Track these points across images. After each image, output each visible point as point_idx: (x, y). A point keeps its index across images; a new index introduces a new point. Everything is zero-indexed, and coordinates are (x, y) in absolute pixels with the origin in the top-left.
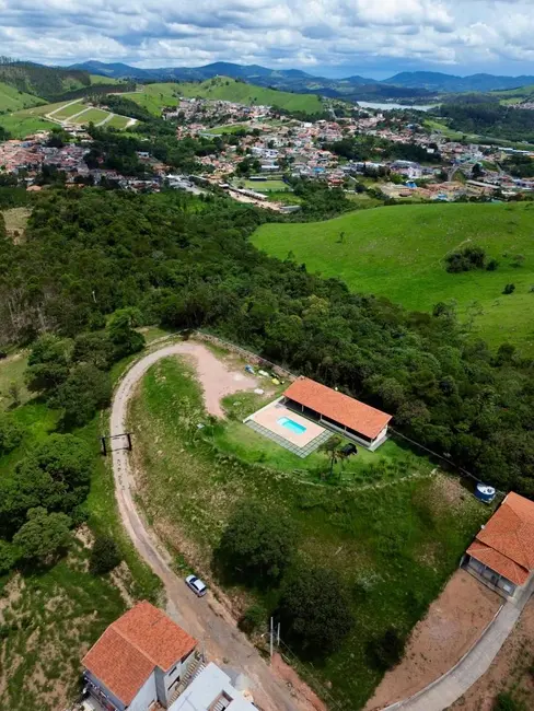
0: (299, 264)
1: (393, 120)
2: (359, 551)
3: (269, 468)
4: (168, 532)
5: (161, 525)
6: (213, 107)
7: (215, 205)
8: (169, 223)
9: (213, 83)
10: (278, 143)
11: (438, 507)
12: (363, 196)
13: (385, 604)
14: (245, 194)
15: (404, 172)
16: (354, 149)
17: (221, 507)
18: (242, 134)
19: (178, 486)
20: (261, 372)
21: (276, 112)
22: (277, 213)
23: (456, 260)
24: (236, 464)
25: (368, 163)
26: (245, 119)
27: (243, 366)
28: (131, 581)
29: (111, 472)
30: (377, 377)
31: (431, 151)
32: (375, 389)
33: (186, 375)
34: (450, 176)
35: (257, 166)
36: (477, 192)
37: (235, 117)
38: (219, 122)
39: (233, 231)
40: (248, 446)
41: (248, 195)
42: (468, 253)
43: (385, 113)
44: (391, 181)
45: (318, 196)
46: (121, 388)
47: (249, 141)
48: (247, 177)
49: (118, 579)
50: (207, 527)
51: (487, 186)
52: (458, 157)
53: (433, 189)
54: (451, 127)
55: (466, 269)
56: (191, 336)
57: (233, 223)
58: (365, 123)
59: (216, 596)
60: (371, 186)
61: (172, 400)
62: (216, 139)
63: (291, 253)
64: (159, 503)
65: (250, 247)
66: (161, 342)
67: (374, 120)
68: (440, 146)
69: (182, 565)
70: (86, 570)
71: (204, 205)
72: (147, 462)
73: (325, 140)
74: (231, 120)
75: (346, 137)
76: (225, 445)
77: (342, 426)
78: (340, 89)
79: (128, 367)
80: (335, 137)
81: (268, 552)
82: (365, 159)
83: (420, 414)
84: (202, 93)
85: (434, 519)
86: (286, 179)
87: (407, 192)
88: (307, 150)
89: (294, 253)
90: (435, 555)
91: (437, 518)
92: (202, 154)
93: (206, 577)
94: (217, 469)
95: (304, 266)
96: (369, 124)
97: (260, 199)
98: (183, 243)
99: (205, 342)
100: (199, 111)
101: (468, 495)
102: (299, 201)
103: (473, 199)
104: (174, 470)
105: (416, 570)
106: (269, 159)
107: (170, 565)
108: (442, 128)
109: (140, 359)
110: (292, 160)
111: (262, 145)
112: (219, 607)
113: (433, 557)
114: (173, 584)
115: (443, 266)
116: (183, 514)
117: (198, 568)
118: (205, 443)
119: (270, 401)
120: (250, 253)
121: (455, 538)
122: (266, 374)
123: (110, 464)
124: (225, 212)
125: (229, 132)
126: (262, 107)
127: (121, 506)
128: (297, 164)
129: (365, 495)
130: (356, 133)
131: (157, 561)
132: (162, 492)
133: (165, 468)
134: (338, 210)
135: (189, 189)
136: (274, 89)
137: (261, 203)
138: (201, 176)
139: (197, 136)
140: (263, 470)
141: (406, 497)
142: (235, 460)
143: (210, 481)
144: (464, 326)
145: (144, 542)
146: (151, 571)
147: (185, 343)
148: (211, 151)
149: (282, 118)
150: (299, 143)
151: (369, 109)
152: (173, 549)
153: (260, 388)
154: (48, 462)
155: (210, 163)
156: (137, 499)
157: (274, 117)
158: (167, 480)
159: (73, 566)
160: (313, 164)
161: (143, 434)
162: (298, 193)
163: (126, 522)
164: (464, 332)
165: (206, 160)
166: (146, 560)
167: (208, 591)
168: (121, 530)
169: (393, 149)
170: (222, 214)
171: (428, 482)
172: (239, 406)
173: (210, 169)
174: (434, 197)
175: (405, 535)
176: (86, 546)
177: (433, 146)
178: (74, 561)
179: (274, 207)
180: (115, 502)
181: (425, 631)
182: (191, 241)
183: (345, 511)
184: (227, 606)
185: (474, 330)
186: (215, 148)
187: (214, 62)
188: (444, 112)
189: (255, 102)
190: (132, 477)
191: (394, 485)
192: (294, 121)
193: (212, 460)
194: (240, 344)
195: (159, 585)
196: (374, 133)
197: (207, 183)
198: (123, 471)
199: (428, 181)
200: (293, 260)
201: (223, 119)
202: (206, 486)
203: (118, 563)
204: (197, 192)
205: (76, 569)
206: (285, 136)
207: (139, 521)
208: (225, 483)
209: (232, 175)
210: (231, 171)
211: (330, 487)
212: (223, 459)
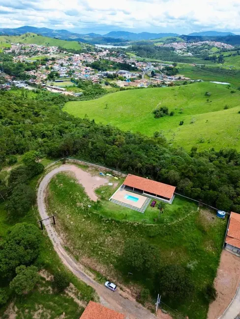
0: (91, 120)
1: (113, 52)
2: (180, 252)
3: (130, 220)
4: (88, 263)
5: (84, 260)
6: (28, 47)
7: (42, 95)
8: (27, 105)
9: (27, 36)
10: (65, 64)
11: (205, 225)
12: (109, 87)
13: (199, 274)
14: (55, 88)
15: (124, 75)
16: (101, 66)
17: (111, 244)
18: (47, 60)
19: (87, 238)
20: (108, 174)
21: (61, 50)
22: (72, 96)
23: (157, 112)
24: (113, 222)
25: (108, 72)
26: (46, 53)
27: (97, 173)
28: (78, 293)
29: (48, 237)
30: (163, 170)
31: (133, 66)
32: (165, 176)
33: (72, 181)
34: (143, 77)
35: (57, 75)
36: (155, 83)
37: (41, 52)
38: (33, 54)
39: (54, 106)
40: (116, 212)
41: (56, 89)
42: (162, 109)
43: (109, 50)
44: (119, 79)
45: (89, 87)
46: (39, 193)
47: (51, 63)
48: (54, 80)
49: (71, 293)
50: (107, 255)
51: (158, 81)
52: (144, 68)
53: (137, 82)
54: (138, 55)
55: (162, 116)
56: (66, 161)
57: (53, 102)
58: (101, 54)
59: (121, 289)
60: (112, 82)
61: (70, 195)
62: (34, 63)
63: (86, 115)
64: (79, 248)
65: (65, 114)
66: (51, 166)
67: (105, 53)
68: (136, 64)
69: (101, 278)
70: (51, 292)
71: (36, 95)
72: (66, 229)
73: (87, 62)
74: (39, 53)
75: (96, 60)
76: (105, 213)
77: (155, 195)
78: (86, 39)
79: (39, 181)
80: (91, 61)
81: (149, 263)
82: (106, 70)
83: (188, 184)
84: (21, 41)
85: (205, 230)
86: (72, 80)
87: (127, 84)
88: (79, 67)
89: (88, 115)
90: (211, 246)
91: (206, 229)
92: (28, 70)
93: (114, 281)
94: (104, 226)
95: (93, 121)
96: (103, 55)
97: (62, 90)
98: (37, 114)
99: (75, 163)
100: (22, 49)
101: (214, 216)
102: (81, 90)
103: (155, 86)
104: (82, 230)
105: (206, 255)
106: (63, 72)
107: (94, 279)
108: (134, 56)
109: (44, 177)
110: (74, 71)
111: (58, 65)
112: (125, 294)
113: (211, 247)
114: (99, 289)
115: (153, 116)
116: (94, 251)
117: (109, 277)
118: (94, 214)
119: (117, 188)
120: (67, 116)
121: (217, 237)
122: (110, 175)
123: (46, 233)
124: (47, 98)
125: (40, 59)
126: (53, 47)
127: (59, 254)
128: (76, 73)
129: (176, 225)
130: (100, 59)
131: (87, 279)
132: (79, 243)
133: (77, 231)
134: (100, 94)
135: (26, 88)
136: (57, 39)
137: (63, 93)
138: (30, 81)
139: (23, 61)
140: (127, 222)
141: (192, 223)
142: (112, 220)
143: (102, 233)
144: (171, 141)
145: (77, 270)
146: (86, 284)
147: (64, 165)
148: (33, 69)
149: (65, 52)
150: (75, 64)
151: (102, 48)
152: (93, 270)
153: (110, 182)
154: (20, 241)
155: (34, 74)
156: (67, 249)
157: (60, 52)
158: (80, 236)
159: (43, 292)
160: (84, 74)
161: (59, 215)
162: (80, 87)
163: (65, 262)
164: (170, 143)
165: (32, 73)
166: (81, 279)
167: (117, 288)
168: (64, 266)
169: (118, 65)
170: (46, 98)
171: (198, 214)
172: (104, 193)
173: (35, 77)
174: (139, 86)
175: (197, 240)
176: (47, 279)
177: (133, 64)
178: (43, 289)
179: (71, 94)
180: (56, 252)
181: (219, 281)
182: (40, 113)
183: (170, 234)
184: (128, 292)
185: (174, 142)
186: (35, 66)
187: (24, 26)
188: (133, 49)
189: (48, 45)
190: (59, 238)
191: (186, 218)
192: (70, 53)
193: (101, 222)
194: (93, 163)
195: (93, 291)
196: (107, 58)
197: (34, 84)
198: (54, 236)
199: (134, 79)
200: (87, 118)
201: (36, 53)
202: (101, 235)
203: (68, 285)
204: (30, 88)
205: (45, 293)
206: (68, 61)
207: (71, 260)
208: (110, 232)
209: (46, 80)
210: (45, 78)
211: (160, 225)
212: (106, 221)
